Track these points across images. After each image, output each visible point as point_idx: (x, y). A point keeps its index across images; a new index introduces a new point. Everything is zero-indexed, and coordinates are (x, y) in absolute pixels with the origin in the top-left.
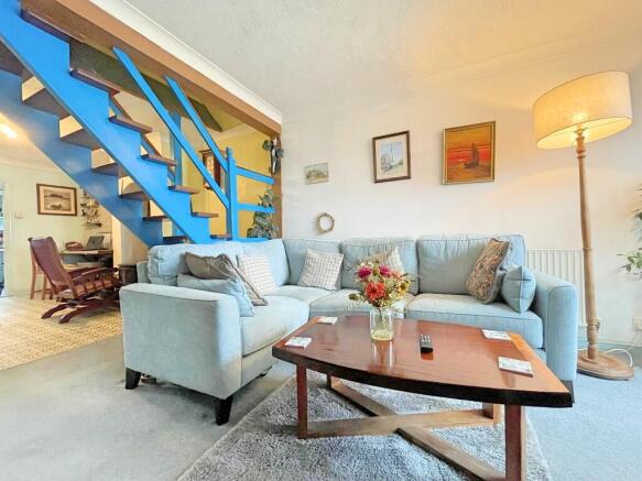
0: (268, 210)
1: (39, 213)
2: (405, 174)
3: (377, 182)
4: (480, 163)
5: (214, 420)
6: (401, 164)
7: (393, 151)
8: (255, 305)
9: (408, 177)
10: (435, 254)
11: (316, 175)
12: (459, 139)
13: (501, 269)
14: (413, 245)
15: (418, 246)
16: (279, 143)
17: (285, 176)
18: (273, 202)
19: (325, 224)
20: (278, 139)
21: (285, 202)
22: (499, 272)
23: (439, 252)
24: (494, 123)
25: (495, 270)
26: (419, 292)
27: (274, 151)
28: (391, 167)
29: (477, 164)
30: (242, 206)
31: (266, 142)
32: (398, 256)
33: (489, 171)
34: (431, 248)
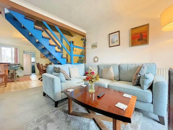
0: (82, 56)
1: (41, 58)
2: (118, 44)
3: (110, 47)
4: (143, 39)
5: (54, 106)
6: (117, 41)
7: (115, 37)
8: (66, 80)
9: (119, 45)
10: (124, 69)
11: (94, 46)
12: (135, 31)
13: (140, 74)
14: (118, 66)
15: (119, 66)
16: (85, 38)
17: (87, 47)
18: (84, 54)
19: (96, 59)
20: (85, 37)
21: (87, 54)
22: (139, 76)
23: (125, 68)
24: (149, 24)
25: (137, 74)
26: (119, 80)
27: (84, 41)
28: (114, 42)
29: (142, 39)
30: (74, 55)
31: (82, 38)
32: (112, 69)
33: (147, 41)
34: (123, 67)
